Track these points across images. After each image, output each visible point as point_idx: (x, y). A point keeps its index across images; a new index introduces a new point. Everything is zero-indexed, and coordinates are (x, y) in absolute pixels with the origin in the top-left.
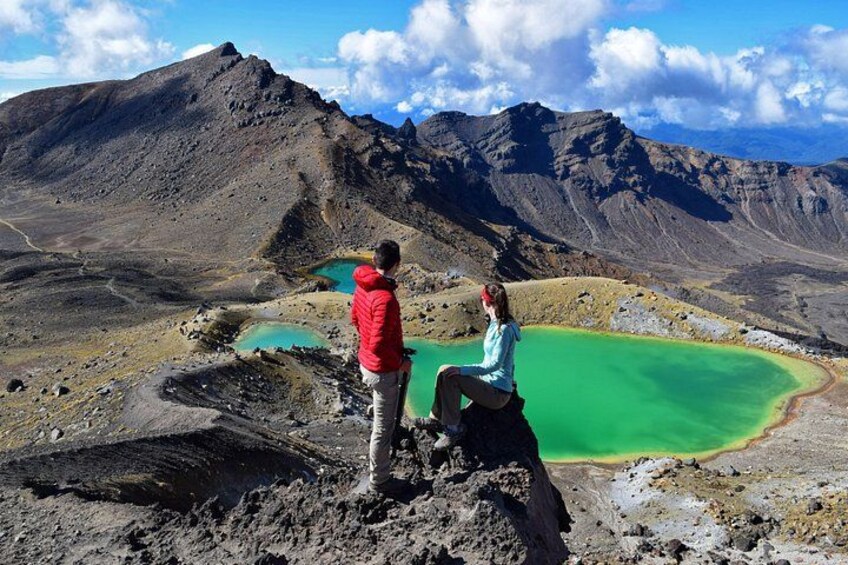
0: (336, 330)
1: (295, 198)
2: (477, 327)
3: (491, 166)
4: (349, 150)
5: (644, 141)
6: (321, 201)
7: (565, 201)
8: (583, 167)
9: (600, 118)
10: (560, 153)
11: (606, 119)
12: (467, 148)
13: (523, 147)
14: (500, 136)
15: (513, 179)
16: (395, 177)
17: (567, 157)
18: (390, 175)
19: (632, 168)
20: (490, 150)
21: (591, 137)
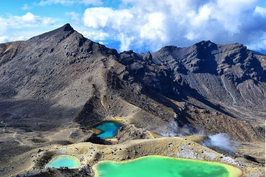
0: (83, 158)
1: (90, 96)
2: (130, 157)
3: (188, 70)
4: (115, 73)
5: (259, 56)
6: (101, 96)
7: (221, 85)
8: (229, 69)
9: (237, 47)
10: (219, 63)
11: (240, 47)
12: (177, 62)
13: (202, 61)
14: (192, 56)
15: (198, 75)
16: (134, 84)
17: (222, 65)
18: (132, 83)
19: (252, 69)
20: (188, 63)
21: (233, 56)
